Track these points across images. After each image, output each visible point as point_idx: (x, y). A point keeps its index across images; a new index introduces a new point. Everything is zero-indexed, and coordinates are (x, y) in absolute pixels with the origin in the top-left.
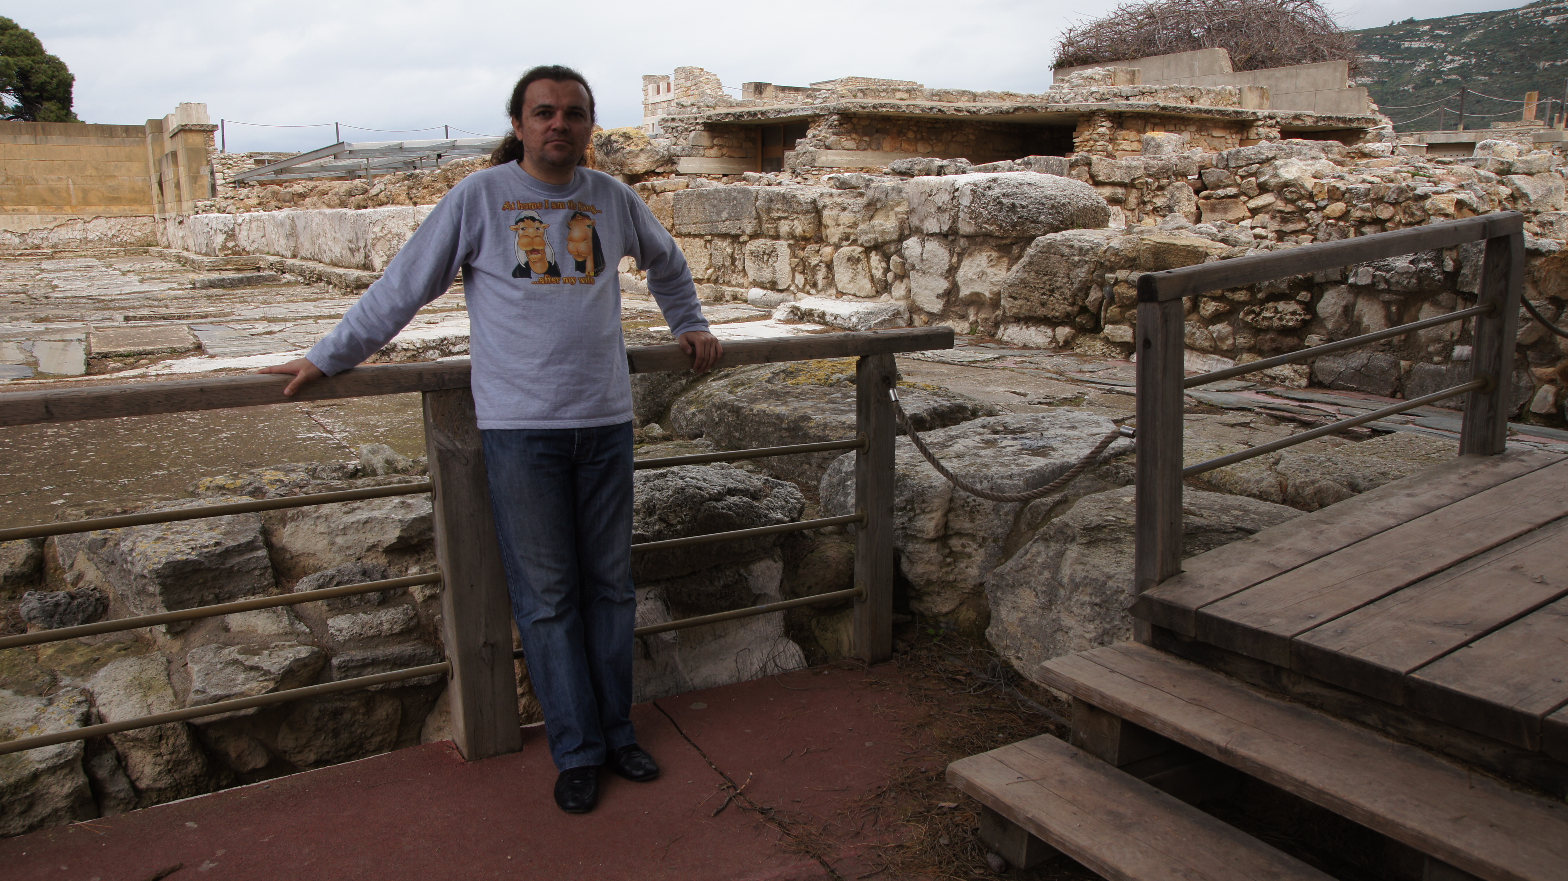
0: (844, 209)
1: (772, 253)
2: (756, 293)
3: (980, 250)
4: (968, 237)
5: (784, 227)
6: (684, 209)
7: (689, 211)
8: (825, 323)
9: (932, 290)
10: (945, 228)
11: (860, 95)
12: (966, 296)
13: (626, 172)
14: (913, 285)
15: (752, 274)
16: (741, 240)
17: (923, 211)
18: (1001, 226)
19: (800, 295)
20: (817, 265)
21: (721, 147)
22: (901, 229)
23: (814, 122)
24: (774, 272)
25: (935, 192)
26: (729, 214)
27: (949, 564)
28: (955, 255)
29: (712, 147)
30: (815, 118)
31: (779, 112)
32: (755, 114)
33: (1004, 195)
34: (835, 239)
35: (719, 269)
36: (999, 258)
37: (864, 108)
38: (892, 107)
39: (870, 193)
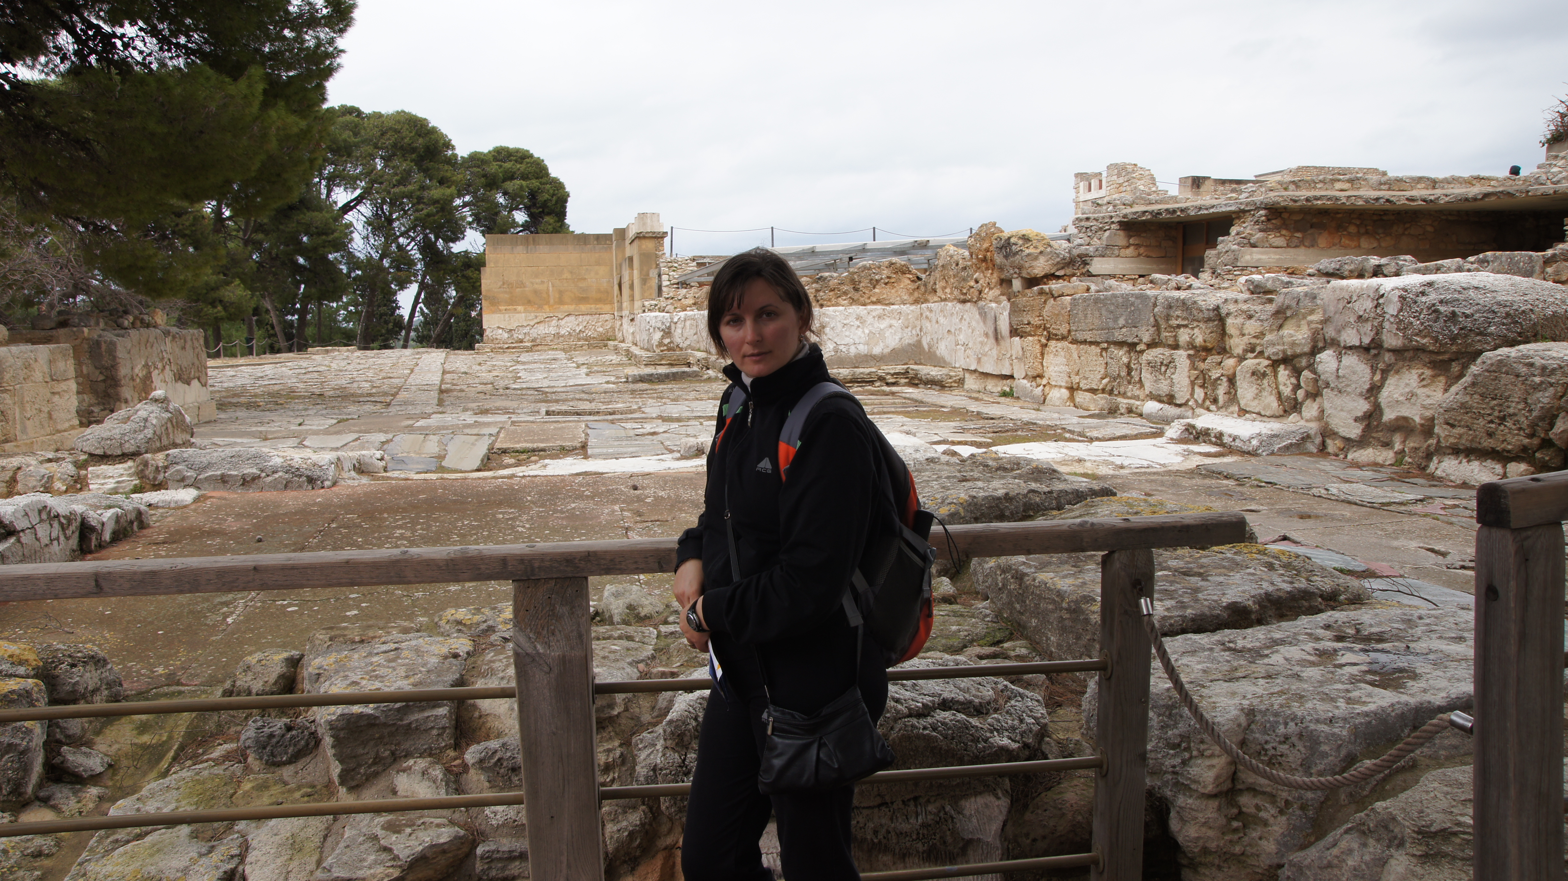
0: (1250, 317)
1: (1170, 364)
2: (1152, 407)
3: (1410, 367)
4: (1394, 351)
5: (1184, 336)
6: (1081, 315)
7: (1086, 316)
8: (1222, 445)
9: (1349, 412)
10: (1366, 341)
11: (1292, 187)
12: (1391, 421)
13: (1024, 275)
14: (1326, 405)
15: (1148, 386)
16: (1138, 348)
17: (1339, 320)
18: (1436, 339)
19: (1199, 411)
20: (1218, 379)
21: (1137, 246)
22: (1314, 340)
23: (1239, 218)
24: (1172, 385)
25: (1355, 298)
26: (1126, 320)
27: (1236, 830)
28: (1378, 372)
29: (1128, 247)
30: (1240, 214)
31: (1200, 209)
32: (1174, 211)
33: (1441, 302)
34: (1239, 351)
35: (1115, 379)
36: (1434, 376)
37: (1295, 201)
38: (1329, 199)
39: (1279, 300)
